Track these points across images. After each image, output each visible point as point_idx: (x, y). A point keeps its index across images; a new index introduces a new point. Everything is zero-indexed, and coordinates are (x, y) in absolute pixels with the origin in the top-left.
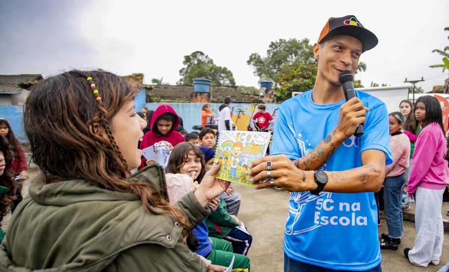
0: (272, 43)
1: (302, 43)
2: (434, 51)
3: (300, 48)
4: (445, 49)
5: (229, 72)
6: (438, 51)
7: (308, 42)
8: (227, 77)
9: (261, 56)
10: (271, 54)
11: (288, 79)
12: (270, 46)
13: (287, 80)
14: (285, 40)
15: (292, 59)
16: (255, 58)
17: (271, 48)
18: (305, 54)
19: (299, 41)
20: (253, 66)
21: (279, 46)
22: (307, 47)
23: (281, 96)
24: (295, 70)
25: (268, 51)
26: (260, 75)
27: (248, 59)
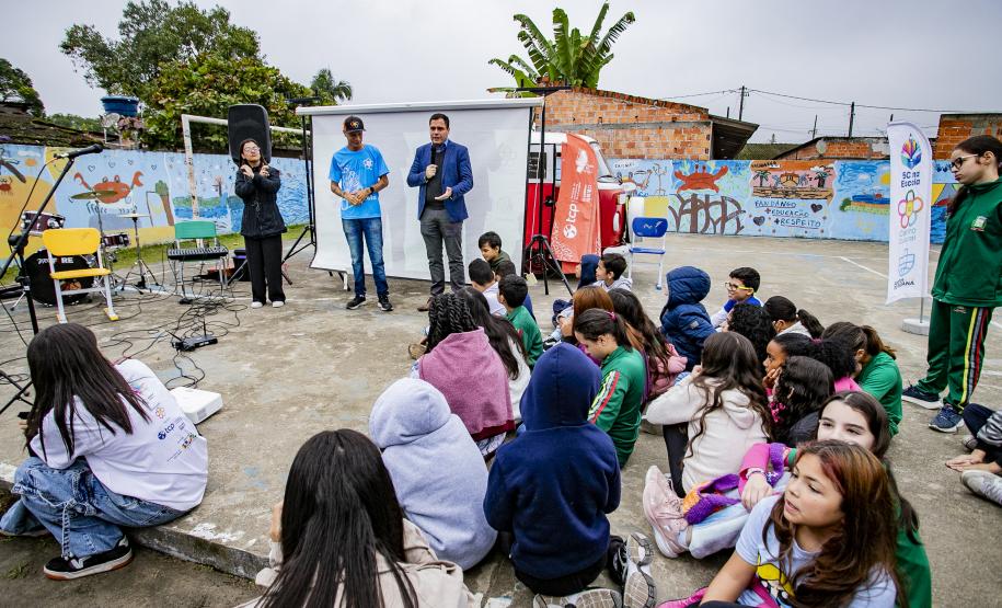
0: (131, 5)
1: (210, 18)
2: (491, 62)
3: (208, 30)
4: (511, 61)
5: (19, 73)
6: (499, 62)
7: (227, 18)
8: (11, 87)
9: (101, 34)
10: (133, 35)
11: (178, 92)
12: (127, 14)
13: (175, 94)
14: (166, 5)
15: (189, 53)
16: (84, 39)
17: (129, 19)
18: (222, 43)
19: (204, 12)
20: (83, 59)
21: (153, 17)
22: (224, 27)
23: (158, 135)
24: (195, 70)
25: (123, 26)
26: (106, 85)
27: (65, 38)
